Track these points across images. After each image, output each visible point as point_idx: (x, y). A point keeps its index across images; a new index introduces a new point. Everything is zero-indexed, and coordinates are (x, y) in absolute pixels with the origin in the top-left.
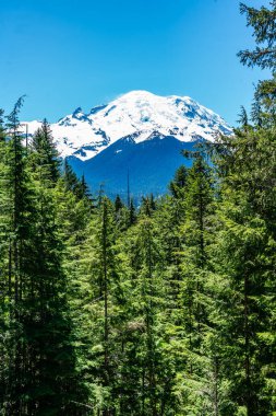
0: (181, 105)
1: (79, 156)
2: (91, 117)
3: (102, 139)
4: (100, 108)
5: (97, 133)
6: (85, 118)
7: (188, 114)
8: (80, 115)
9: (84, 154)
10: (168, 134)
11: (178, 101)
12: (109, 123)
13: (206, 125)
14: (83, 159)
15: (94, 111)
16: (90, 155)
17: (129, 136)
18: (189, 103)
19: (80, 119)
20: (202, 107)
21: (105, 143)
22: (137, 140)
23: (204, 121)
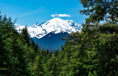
0: (70, 23)
1: (37, 37)
2: (42, 25)
3: (45, 32)
4: (45, 23)
5: (43, 30)
6: (40, 25)
7: (72, 25)
8: (38, 24)
9: (39, 36)
10: (65, 31)
11: (69, 21)
12: (47, 27)
13: (77, 29)
14: (39, 38)
15: (43, 23)
16: (41, 37)
17: (53, 31)
18: (72, 22)
19: (38, 26)
20: (76, 24)
21: (46, 33)
22: (56, 33)
23: (77, 28)
